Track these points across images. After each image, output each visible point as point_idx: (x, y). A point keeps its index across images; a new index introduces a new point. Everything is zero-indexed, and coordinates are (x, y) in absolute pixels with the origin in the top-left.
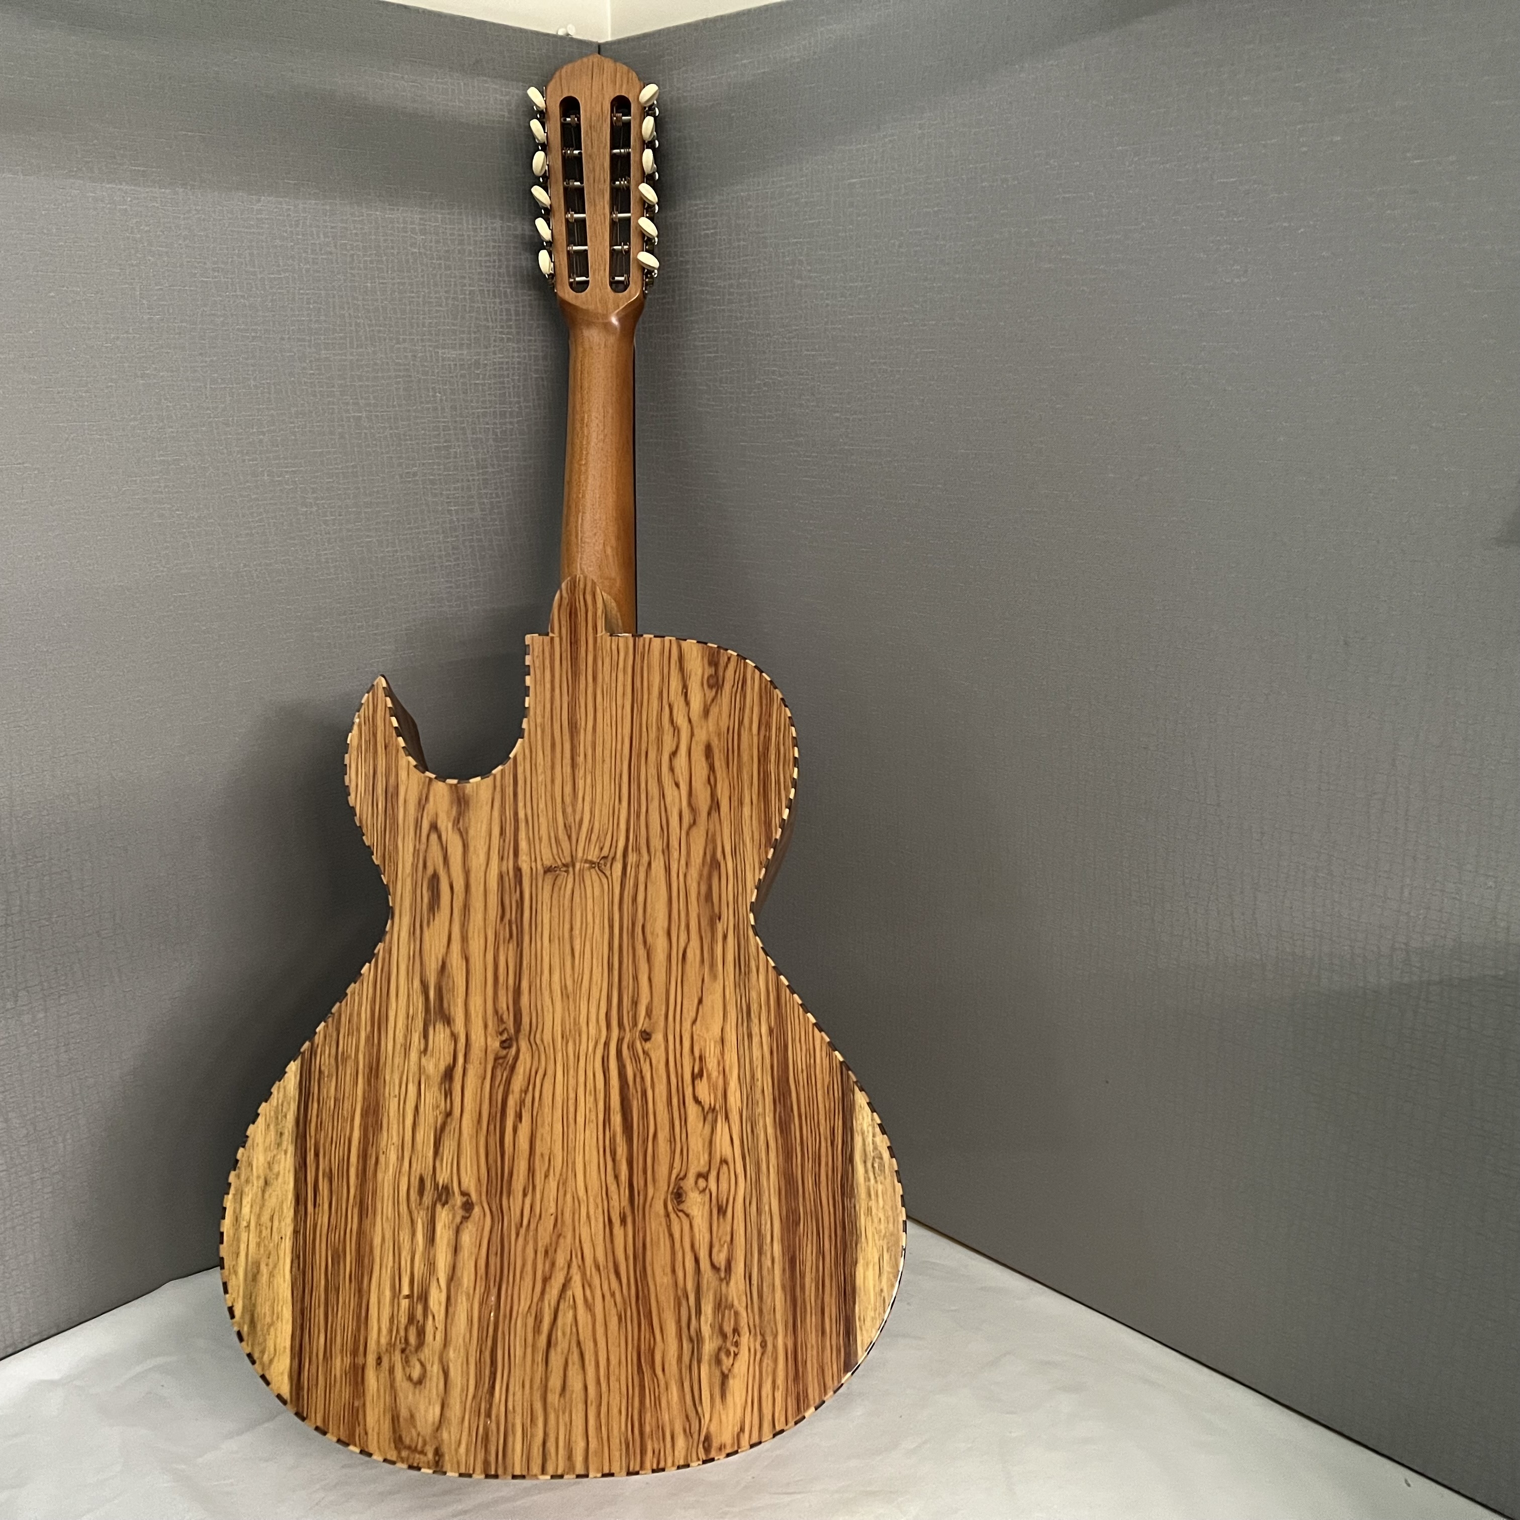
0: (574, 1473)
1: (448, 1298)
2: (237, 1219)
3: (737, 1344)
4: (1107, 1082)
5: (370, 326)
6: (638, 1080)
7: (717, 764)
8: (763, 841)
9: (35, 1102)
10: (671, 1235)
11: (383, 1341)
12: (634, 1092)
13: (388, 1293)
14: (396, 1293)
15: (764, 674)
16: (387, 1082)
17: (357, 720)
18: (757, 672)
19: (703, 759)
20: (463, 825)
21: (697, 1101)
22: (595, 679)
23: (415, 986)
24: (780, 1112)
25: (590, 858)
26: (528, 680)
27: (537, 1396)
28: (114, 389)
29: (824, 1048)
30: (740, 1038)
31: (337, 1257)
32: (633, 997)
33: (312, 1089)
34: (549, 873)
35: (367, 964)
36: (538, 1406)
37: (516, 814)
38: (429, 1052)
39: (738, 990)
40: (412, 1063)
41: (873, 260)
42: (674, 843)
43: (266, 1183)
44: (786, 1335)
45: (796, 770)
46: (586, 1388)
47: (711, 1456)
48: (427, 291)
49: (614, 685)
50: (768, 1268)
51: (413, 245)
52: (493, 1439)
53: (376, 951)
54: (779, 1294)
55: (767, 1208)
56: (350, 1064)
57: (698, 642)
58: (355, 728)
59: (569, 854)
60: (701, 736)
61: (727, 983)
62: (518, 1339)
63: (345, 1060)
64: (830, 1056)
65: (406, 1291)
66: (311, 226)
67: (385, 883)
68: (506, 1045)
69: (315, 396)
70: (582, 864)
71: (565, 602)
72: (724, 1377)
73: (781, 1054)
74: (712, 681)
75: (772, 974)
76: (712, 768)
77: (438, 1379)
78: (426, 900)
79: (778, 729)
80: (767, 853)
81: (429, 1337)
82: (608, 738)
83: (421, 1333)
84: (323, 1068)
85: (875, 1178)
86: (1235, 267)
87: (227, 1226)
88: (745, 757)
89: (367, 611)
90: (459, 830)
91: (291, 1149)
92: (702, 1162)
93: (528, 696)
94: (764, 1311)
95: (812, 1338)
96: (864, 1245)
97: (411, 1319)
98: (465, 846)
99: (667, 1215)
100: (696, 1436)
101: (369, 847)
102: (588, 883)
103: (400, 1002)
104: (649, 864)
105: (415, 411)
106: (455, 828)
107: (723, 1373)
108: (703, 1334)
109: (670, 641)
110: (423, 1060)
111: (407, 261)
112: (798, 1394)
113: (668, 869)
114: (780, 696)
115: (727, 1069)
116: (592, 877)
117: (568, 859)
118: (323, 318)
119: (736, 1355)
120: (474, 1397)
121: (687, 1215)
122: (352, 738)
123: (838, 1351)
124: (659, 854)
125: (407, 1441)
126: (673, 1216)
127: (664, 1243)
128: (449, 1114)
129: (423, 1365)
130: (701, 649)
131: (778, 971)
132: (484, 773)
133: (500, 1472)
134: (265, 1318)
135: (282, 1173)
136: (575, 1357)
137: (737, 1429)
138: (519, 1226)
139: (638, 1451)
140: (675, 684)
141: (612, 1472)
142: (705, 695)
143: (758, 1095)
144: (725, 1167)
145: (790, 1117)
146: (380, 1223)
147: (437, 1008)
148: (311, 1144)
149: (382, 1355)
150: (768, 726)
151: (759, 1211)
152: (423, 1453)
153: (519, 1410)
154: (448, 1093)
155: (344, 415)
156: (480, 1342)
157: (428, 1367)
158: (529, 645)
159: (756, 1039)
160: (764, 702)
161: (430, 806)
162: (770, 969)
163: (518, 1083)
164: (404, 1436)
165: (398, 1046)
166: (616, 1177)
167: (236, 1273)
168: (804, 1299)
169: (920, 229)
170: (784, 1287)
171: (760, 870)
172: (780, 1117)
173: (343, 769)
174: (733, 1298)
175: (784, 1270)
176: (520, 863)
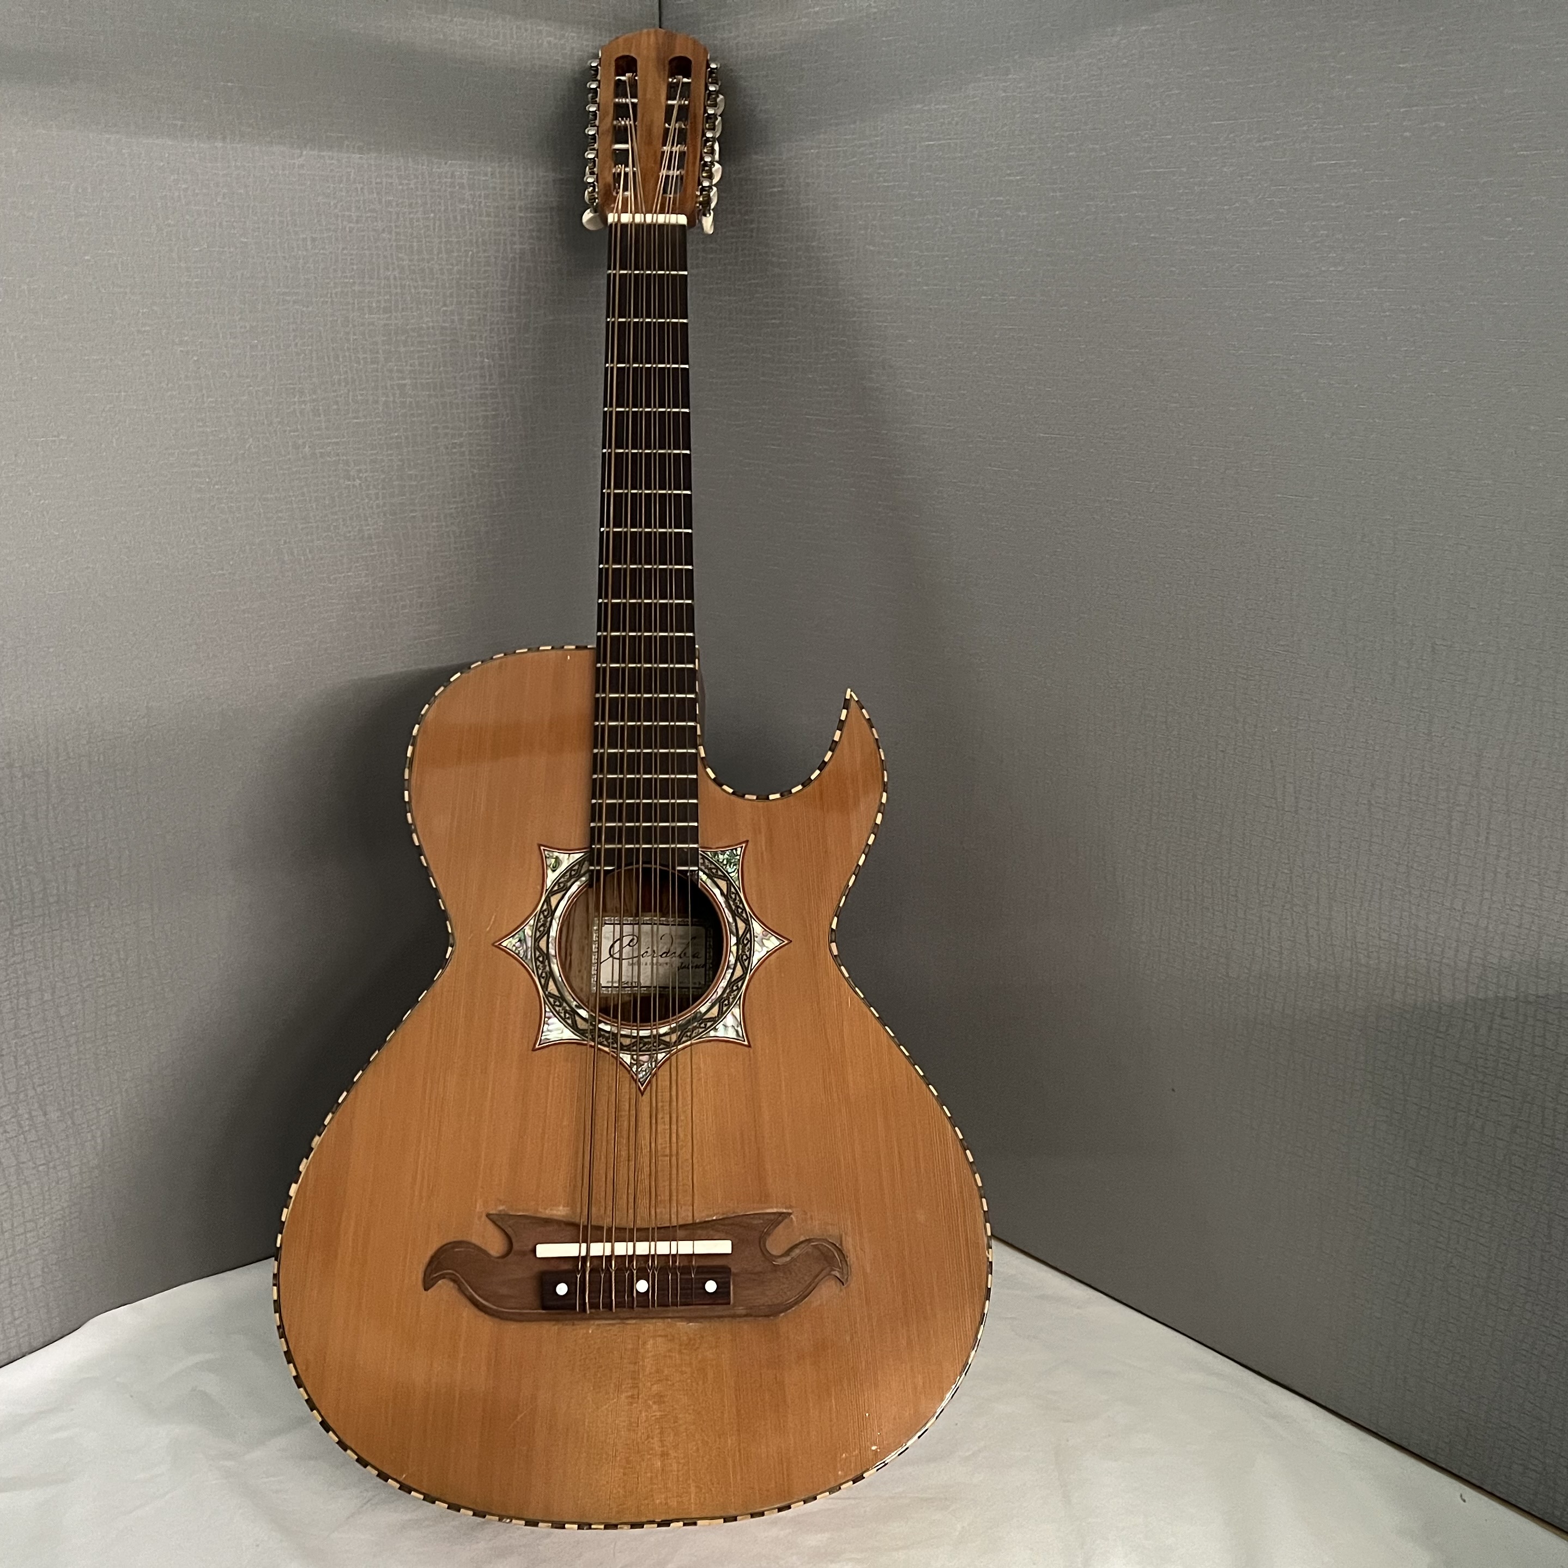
4: (1173, 1090)
5: (415, 288)
9: (72, 1095)
28: (151, 357)
41: (950, 228)
48: (475, 250)
51: (462, 201)
66: (354, 182)
69: (359, 363)
86: (1331, 255)
89: (410, 590)
105: (461, 378)
111: (455, 219)
118: (366, 280)
155: (389, 383)
169: (1001, 198)
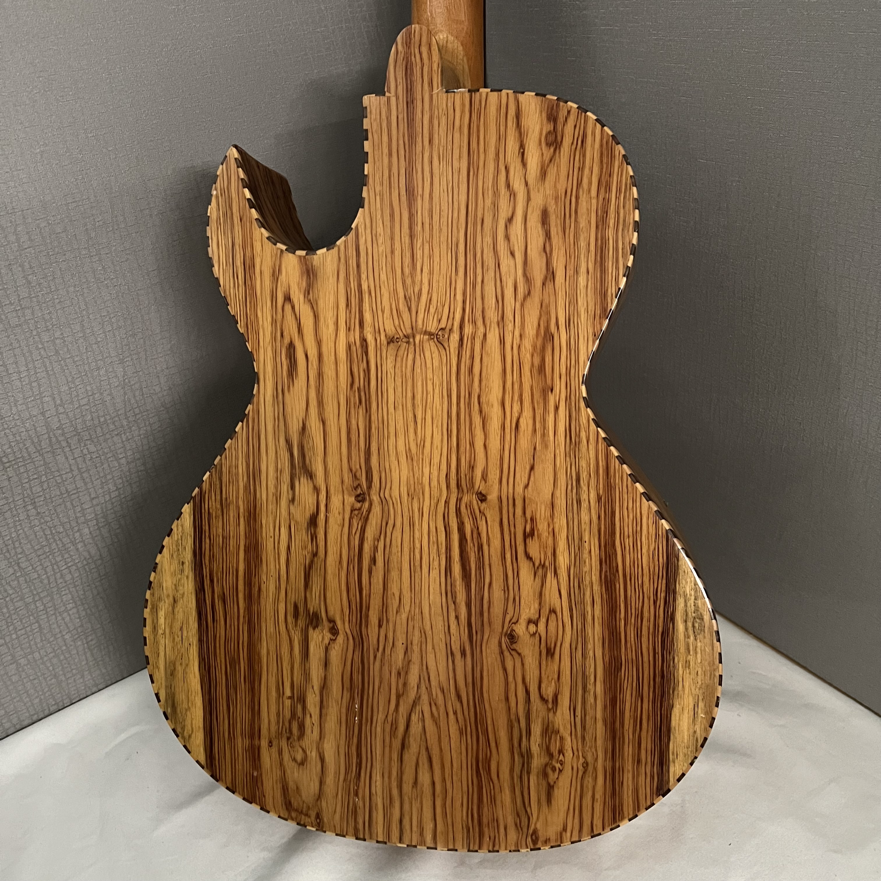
0: (425, 846)
1: (322, 702)
2: (155, 628)
3: (562, 763)
6: (475, 535)
7: (553, 231)
8: (598, 312)
10: (505, 669)
11: (273, 728)
12: (472, 545)
13: (274, 694)
14: (280, 694)
15: (605, 128)
16: (264, 526)
17: (214, 193)
18: (598, 126)
19: (540, 225)
20: (313, 297)
21: (528, 557)
22: (430, 141)
23: (281, 445)
24: (606, 572)
25: (429, 329)
26: (367, 146)
27: (394, 784)
29: (651, 516)
30: (570, 502)
31: (234, 662)
32: (470, 461)
33: (204, 527)
34: (392, 344)
35: (240, 423)
36: (395, 792)
37: (360, 285)
38: (296, 503)
39: (568, 459)
40: (283, 511)
42: (509, 314)
43: (175, 601)
44: (605, 760)
45: (636, 234)
46: (433, 783)
47: (538, 846)
49: (449, 147)
50: (591, 704)
52: (360, 812)
53: (247, 412)
54: (600, 725)
55: (591, 653)
56: (232, 508)
57: (536, 95)
58: (214, 200)
59: (410, 326)
60: (538, 200)
61: (557, 451)
62: (378, 739)
63: (228, 506)
64: (656, 523)
65: (288, 693)
67: (250, 350)
68: (360, 498)
70: (422, 336)
71: (401, 56)
72: (550, 788)
73: (608, 520)
74: (551, 138)
75: (602, 445)
76: (548, 235)
77: (316, 762)
78: (285, 368)
79: (618, 190)
80: (601, 324)
81: (308, 731)
82: (444, 207)
83: (302, 727)
84: (211, 511)
85: (695, 636)
87: (147, 632)
88: (583, 223)
90: (310, 301)
91: (191, 575)
92: (532, 611)
93: (367, 163)
94: (587, 738)
95: (629, 766)
96: (681, 693)
97: (293, 715)
98: (316, 317)
99: (502, 652)
100: (525, 830)
101: (234, 316)
102: (428, 354)
103: (270, 457)
104: (485, 335)
106: (306, 299)
107: (549, 784)
108: (532, 752)
109: (508, 94)
110: (292, 507)
112: (615, 806)
113: (502, 341)
114: (623, 152)
115: (556, 530)
116: (430, 348)
117: (409, 331)
119: (560, 771)
120: (345, 780)
121: (519, 654)
122: (212, 210)
123: (652, 777)
124: (494, 326)
125: (295, 804)
126: (506, 653)
127: (499, 674)
128: (315, 555)
129: (304, 751)
130: (540, 103)
131: (609, 442)
132: (330, 244)
133: (367, 837)
134: (182, 703)
135: (186, 593)
136: (424, 759)
137: (560, 828)
138: (376, 650)
139: (477, 835)
140: (512, 145)
141: (456, 848)
142: (542, 154)
143: (586, 555)
144: (553, 615)
145: (615, 577)
146: (265, 639)
147: (301, 465)
148: (206, 572)
149: (272, 739)
150: (608, 188)
151: (584, 656)
152: (307, 815)
153: (379, 793)
154: (314, 537)
156: (348, 739)
157: (308, 753)
158: (366, 107)
159: (584, 505)
160: (605, 160)
161: (283, 277)
162: (600, 440)
163: (370, 533)
164: (292, 802)
165: (270, 495)
166: (457, 617)
167: (158, 668)
168: (623, 733)
170: (605, 721)
171: (594, 342)
172: (606, 576)
173: (205, 242)
174: (559, 724)
175: (605, 707)
176: (365, 335)
